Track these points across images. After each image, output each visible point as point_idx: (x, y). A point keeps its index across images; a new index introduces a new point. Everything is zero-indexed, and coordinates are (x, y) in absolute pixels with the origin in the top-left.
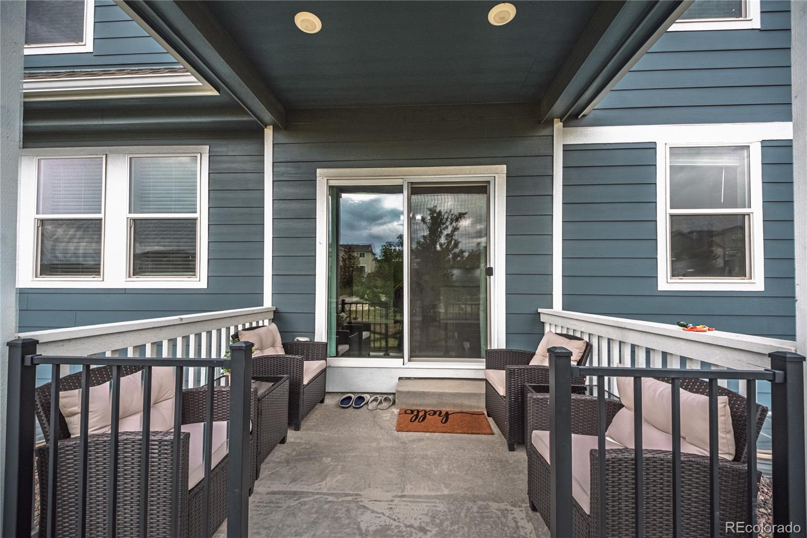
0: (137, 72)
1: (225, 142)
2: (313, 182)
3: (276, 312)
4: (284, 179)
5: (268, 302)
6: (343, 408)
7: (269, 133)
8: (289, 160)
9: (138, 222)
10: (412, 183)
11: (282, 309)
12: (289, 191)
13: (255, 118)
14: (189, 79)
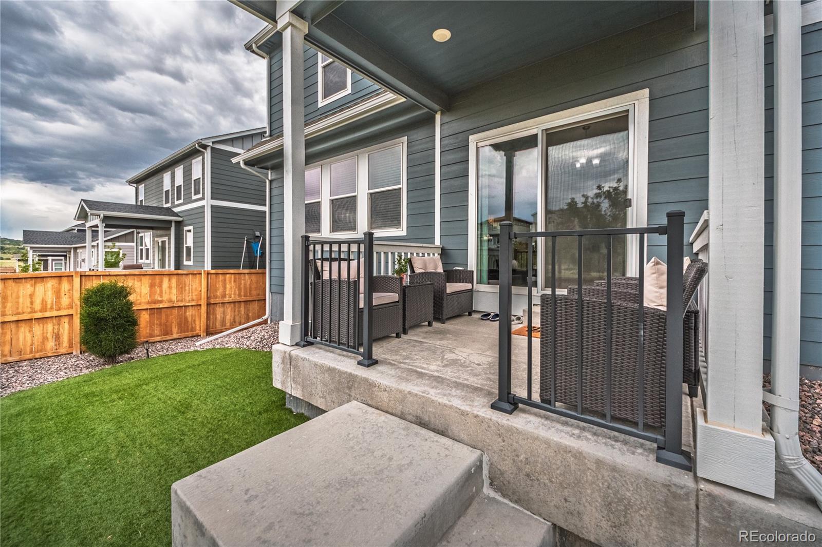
0: (369, 99)
1: (416, 131)
2: (466, 147)
3: (443, 249)
4: (447, 149)
5: (437, 242)
6: (482, 319)
7: (438, 117)
8: (450, 134)
9: (373, 195)
10: (546, 130)
11: (447, 247)
12: (451, 157)
13: (427, 110)
14: (390, 96)
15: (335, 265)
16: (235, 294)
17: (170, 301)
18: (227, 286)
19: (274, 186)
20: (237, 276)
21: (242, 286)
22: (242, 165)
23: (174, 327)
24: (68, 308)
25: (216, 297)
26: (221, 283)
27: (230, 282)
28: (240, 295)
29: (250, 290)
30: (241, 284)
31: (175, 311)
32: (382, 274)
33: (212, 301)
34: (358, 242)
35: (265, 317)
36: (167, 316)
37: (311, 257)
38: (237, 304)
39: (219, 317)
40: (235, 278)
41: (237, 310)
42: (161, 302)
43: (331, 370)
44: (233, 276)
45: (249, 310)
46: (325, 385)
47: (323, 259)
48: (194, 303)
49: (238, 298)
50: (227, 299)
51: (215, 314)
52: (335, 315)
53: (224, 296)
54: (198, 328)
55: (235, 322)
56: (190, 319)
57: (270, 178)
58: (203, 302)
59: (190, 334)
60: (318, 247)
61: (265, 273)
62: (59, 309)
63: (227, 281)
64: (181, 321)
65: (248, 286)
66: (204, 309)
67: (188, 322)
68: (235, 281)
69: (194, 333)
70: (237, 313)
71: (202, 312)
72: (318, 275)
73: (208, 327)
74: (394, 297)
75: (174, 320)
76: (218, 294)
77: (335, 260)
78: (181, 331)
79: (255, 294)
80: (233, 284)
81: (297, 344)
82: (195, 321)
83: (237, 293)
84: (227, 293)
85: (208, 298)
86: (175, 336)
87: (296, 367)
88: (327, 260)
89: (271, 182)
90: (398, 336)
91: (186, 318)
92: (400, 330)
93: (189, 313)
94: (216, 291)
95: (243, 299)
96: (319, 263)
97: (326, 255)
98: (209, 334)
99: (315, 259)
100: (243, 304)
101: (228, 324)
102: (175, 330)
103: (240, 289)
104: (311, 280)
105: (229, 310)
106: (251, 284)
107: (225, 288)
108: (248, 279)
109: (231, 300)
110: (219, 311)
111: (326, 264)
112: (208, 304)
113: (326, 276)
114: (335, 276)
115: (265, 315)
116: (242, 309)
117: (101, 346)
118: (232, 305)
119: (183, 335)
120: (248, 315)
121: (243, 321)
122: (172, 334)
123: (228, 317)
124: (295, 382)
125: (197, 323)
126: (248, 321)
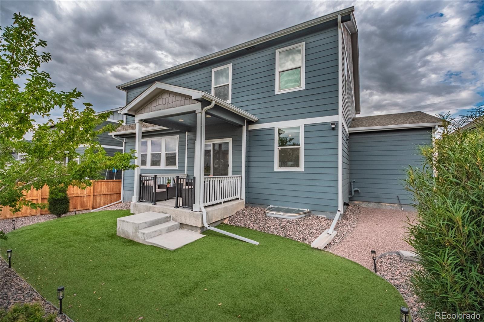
1: (181, 134)
2: (194, 144)
3: (187, 175)
4: (189, 143)
5: (186, 173)
7: (187, 133)
8: (190, 139)
9: (167, 154)
11: (188, 174)
12: (190, 146)
15: (150, 181)
16: (105, 191)
17: (77, 194)
18: (102, 187)
19: (126, 145)
20: (107, 183)
21: (109, 187)
22: (113, 137)
23: (78, 205)
24: (36, 196)
25: (97, 192)
26: (99, 186)
27: (104, 186)
28: (108, 191)
29: (113, 189)
30: (108, 186)
31: (79, 198)
32: (162, 184)
33: (95, 194)
34: (153, 177)
35: (120, 201)
36: (76, 201)
37: (142, 180)
38: (106, 195)
39: (98, 201)
40: (106, 184)
41: (106, 198)
42: (73, 194)
43: (146, 206)
44: (105, 183)
45: (112, 198)
46: (144, 209)
47: (145, 180)
48: (87, 195)
49: (107, 193)
50: (102, 193)
51: (96, 200)
52: (147, 194)
53: (101, 191)
54: (89, 206)
55: (105, 203)
56: (85, 202)
57: (125, 141)
58: (92, 195)
59: (85, 208)
60: (144, 177)
61: (121, 181)
62: (33, 197)
63: (102, 185)
64: (81, 203)
65: (112, 187)
66: (92, 197)
67: (84, 203)
68: (106, 185)
69: (87, 208)
70: (106, 199)
71: (91, 199)
72: (143, 184)
73: (93, 205)
74: (165, 190)
75: (78, 202)
76: (98, 191)
77: (148, 180)
78: (81, 206)
79: (115, 191)
80: (105, 186)
81: (137, 202)
82: (87, 203)
83: (107, 190)
84: (102, 190)
85: (94, 192)
86: (79, 209)
87: (137, 206)
88: (146, 180)
89: (125, 143)
90: (165, 200)
91: (84, 201)
92: (166, 198)
93: (85, 199)
94: (97, 189)
95: (110, 193)
96: (144, 181)
97: (146, 179)
98: (93, 208)
99: (143, 180)
100: (109, 195)
101: (102, 204)
102: (79, 207)
103: (108, 189)
104: (142, 186)
105: (103, 198)
106: (113, 187)
107: (101, 188)
108: (112, 184)
109: (104, 193)
110: (98, 198)
111: (146, 181)
112: (94, 195)
113: (145, 185)
114: (148, 185)
115: (120, 199)
116: (109, 198)
117: (57, 210)
118: (104, 196)
119: (82, 209)
120: (111, 200)
121: (109, 203)
122: (77, 208)
123: (102, 201)
124: (137, 210)
125: (88, 203)
126: (111, 203)
